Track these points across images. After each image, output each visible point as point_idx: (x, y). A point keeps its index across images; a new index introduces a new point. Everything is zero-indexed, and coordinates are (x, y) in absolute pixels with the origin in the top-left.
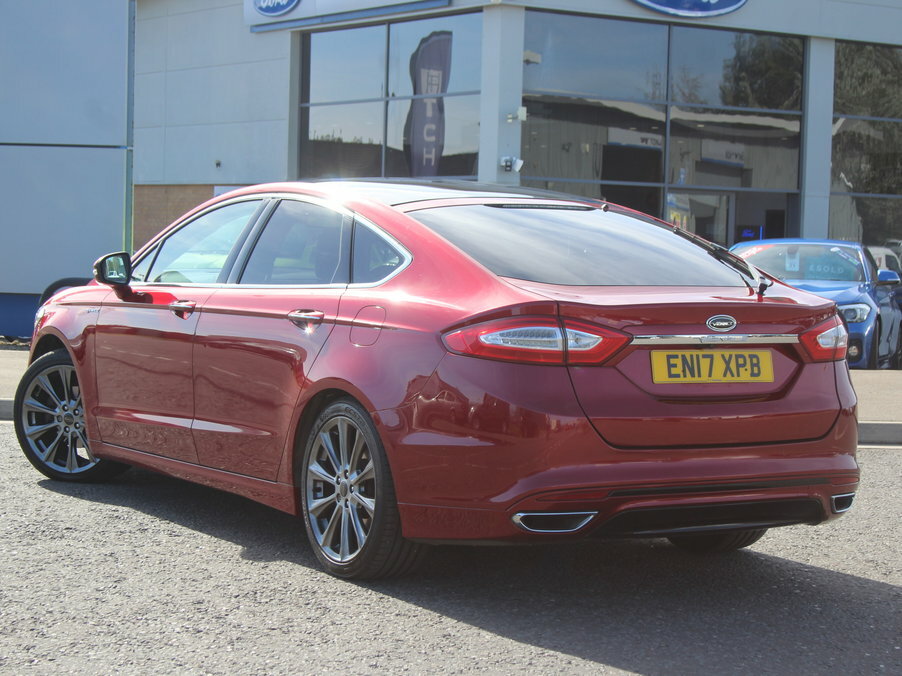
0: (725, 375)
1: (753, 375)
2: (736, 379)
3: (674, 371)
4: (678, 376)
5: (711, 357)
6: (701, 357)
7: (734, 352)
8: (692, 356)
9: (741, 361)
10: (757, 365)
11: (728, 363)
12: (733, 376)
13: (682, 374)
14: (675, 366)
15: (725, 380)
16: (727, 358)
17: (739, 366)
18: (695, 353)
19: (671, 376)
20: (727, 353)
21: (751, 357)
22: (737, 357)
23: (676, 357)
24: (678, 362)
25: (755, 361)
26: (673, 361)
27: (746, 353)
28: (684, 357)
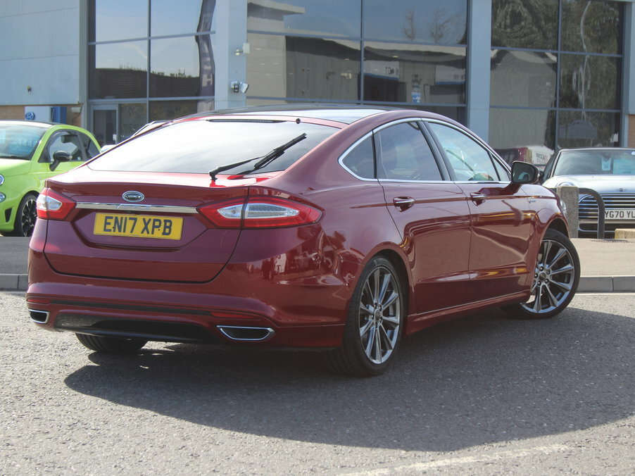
0: (142, 232)
1: (164, 233)
2: (150, 236)
3: (108, 227)
4: (110, 230)
5: (135, 220)
6: (128, 219)
7: (153, 218)
8: (122, 218)
9: (157, 223)
10: (170, 227)
11: (146, 224)
12: (148, 233)
13: (113, 230)
14: (109, 224)
15: (141, 236)
16: (147, 221)
17: (154, 227)
18: (124, 216)
19: (105, 230)
20: (147, 218)
21: (166, 221)
22: (155, 220)
23: (111, 218)
24: (112, 221)
25: (168, 224)
26: (109, 221)
27: (162, 218)
28: (116, 218)
